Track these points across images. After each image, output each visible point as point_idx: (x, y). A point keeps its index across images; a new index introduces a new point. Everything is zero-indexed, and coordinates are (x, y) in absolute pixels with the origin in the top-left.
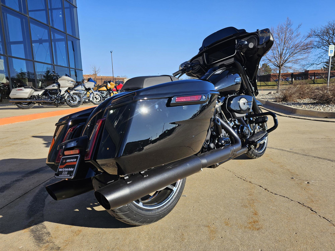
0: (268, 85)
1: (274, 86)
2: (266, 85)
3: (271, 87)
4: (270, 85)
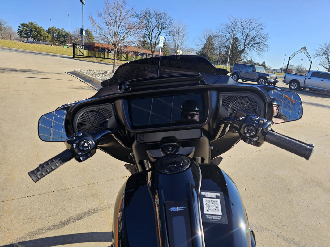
0: (97, 57)
1: (102, 59)
2: (94, 57)
3: (99, 59)
4: (98, 58)
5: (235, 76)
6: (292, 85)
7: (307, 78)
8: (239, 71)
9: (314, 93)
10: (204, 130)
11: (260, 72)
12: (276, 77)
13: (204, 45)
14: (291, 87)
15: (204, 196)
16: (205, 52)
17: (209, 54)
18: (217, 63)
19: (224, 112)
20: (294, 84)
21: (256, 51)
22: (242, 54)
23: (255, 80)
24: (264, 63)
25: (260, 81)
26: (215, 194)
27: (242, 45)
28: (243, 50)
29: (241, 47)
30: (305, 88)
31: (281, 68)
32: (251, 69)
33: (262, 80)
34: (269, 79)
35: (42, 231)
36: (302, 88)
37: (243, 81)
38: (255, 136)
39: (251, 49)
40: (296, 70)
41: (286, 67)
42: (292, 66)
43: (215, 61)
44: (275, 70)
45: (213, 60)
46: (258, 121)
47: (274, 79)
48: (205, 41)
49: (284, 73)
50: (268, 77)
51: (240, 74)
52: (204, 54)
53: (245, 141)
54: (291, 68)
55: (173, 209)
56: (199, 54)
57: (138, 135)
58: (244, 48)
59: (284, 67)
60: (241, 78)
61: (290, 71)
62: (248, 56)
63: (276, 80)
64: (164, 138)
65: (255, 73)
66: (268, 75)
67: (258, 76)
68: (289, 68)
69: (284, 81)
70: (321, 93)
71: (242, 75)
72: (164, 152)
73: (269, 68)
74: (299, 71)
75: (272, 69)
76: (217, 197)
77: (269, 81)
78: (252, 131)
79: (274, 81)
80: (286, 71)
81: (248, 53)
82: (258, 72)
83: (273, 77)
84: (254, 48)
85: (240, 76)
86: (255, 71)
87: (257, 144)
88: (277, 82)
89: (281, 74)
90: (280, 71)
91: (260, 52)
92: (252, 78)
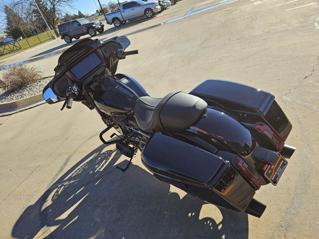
5: (66, 38)
6: (116, 23)
7: (122, 12)
8: (66, 31)
9: (134, 22)
10: (104, 65)
11: (84, 24)
12: (100, 22)
13: (6, 19)
14: (116, 25)
15: (121, 81)
16: (15, 27)
17: (21, 27)
18: (35, 33)
19: (107, 55)
20: (116, 21)
21: (66, 4)
22: (56, 13)
23: (85, 34)
24: (80, 12)
25: (90, 32)
26: (123, 79)
27: (49, 4)
28: (54, 8)
29: (49, 6)
30: (125, 21)
31: (97, 10)
32: (76, 25)
33: (92, 30)
34: (96, 27)
35: (54, 179)
36: (124, 22)
37: (76, 38)
38: (122, 55)
39: (60, 4)
40: (109, 7)
41: (100, 8)
42: (104, 5)
43: (33, 32)
44: (93, 15)
45: (29, 31)
46: (120, 50)
47: (99, 24)
48: (5, 15)
49: (102, 14)
50: (94, 25)
51: (69, 34)
52: (15, 29)
53: (120, 59)
54: (104, 7)
55: (116, 88)
56: (9, 31)
57: (83, 82)
58: (52, 6)
59: (99, 9)
60: (73, 37)
61: (106, 10)
62: (62, 12)
63: (101, 24)
64: (93, 77)
65: (81, 27)
66: (93, 24)
67: (86, 28)
68: (103, 8)
69: (108, 23)
70: (138, 20)
71: (72, 34)
72: (96, 82)
73: (87, 15)
74: (111, 7)
75: (90, 15)
76: (124, 79)
77: (97, 28)
78: (120, 55)
79: (100, 26)
80: (102, 11)
81: (60, 9)
82: (83, 24)
83: (98, 24)
84: (62, 2)
85: (71, 36)
86: (80, 25)
87: (124, 58)
88: (103, 26)
89: (100, 16)
90: (98, 14)
91: (70, 4)
92: (82, 32)
